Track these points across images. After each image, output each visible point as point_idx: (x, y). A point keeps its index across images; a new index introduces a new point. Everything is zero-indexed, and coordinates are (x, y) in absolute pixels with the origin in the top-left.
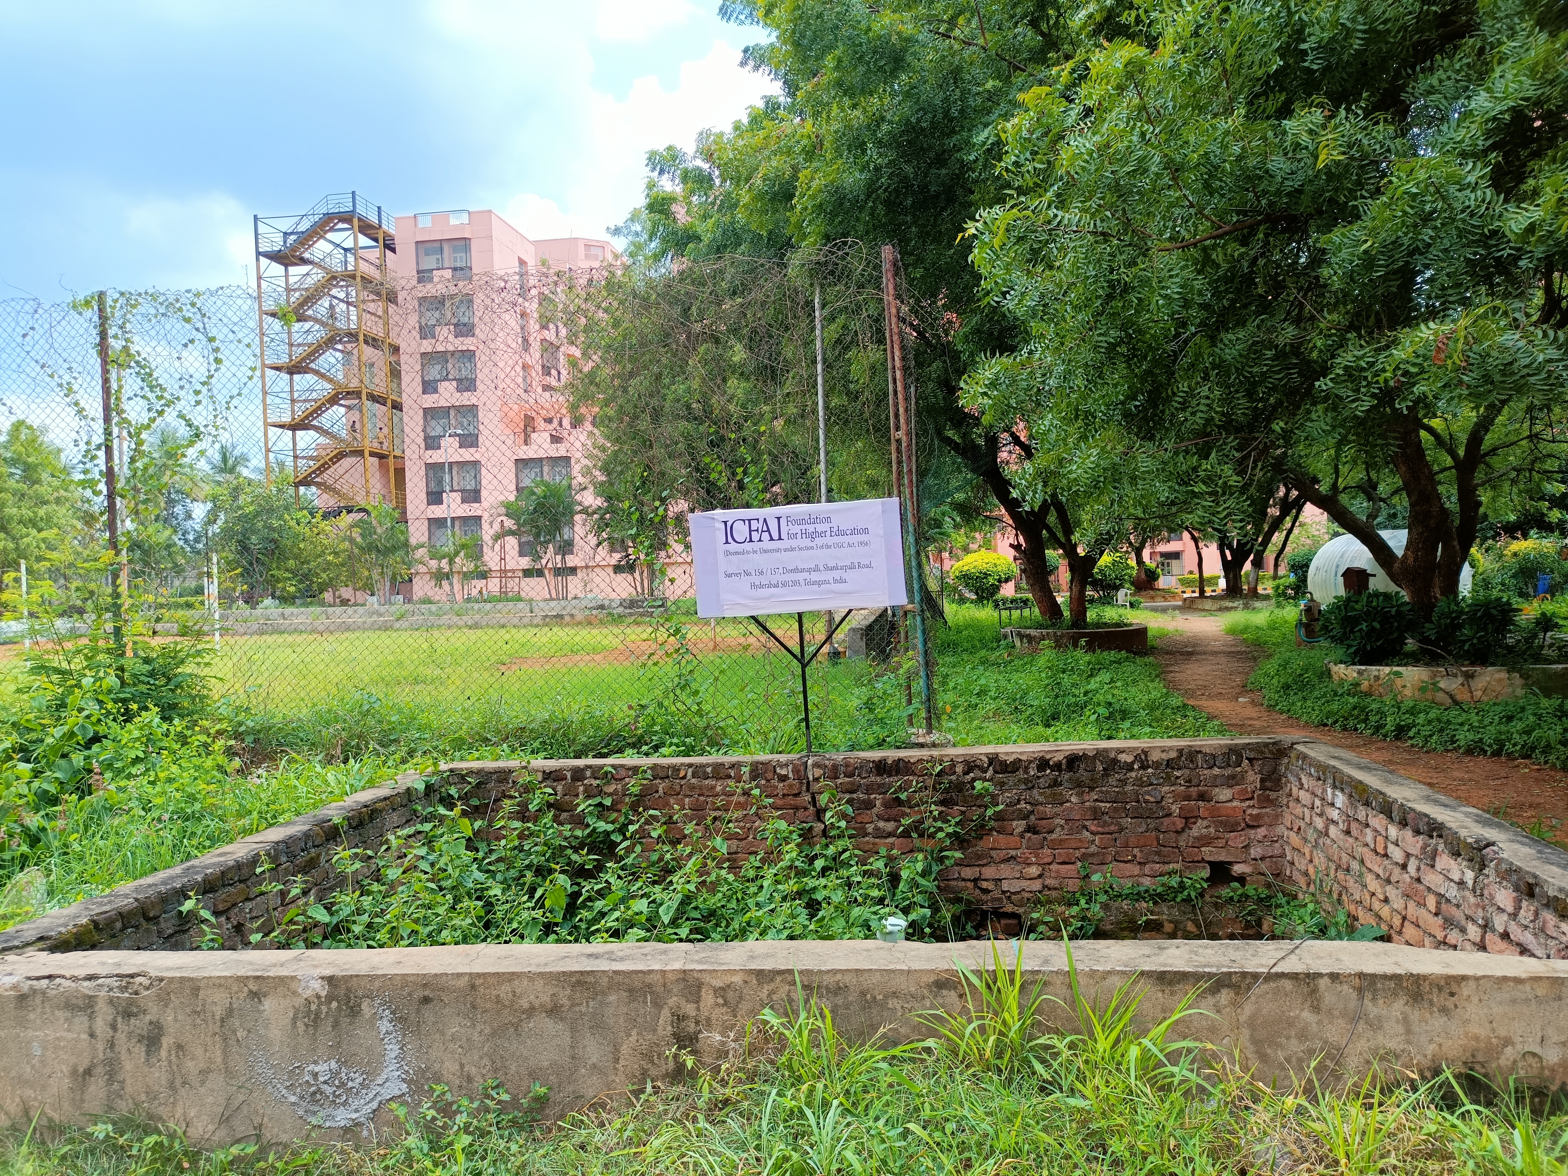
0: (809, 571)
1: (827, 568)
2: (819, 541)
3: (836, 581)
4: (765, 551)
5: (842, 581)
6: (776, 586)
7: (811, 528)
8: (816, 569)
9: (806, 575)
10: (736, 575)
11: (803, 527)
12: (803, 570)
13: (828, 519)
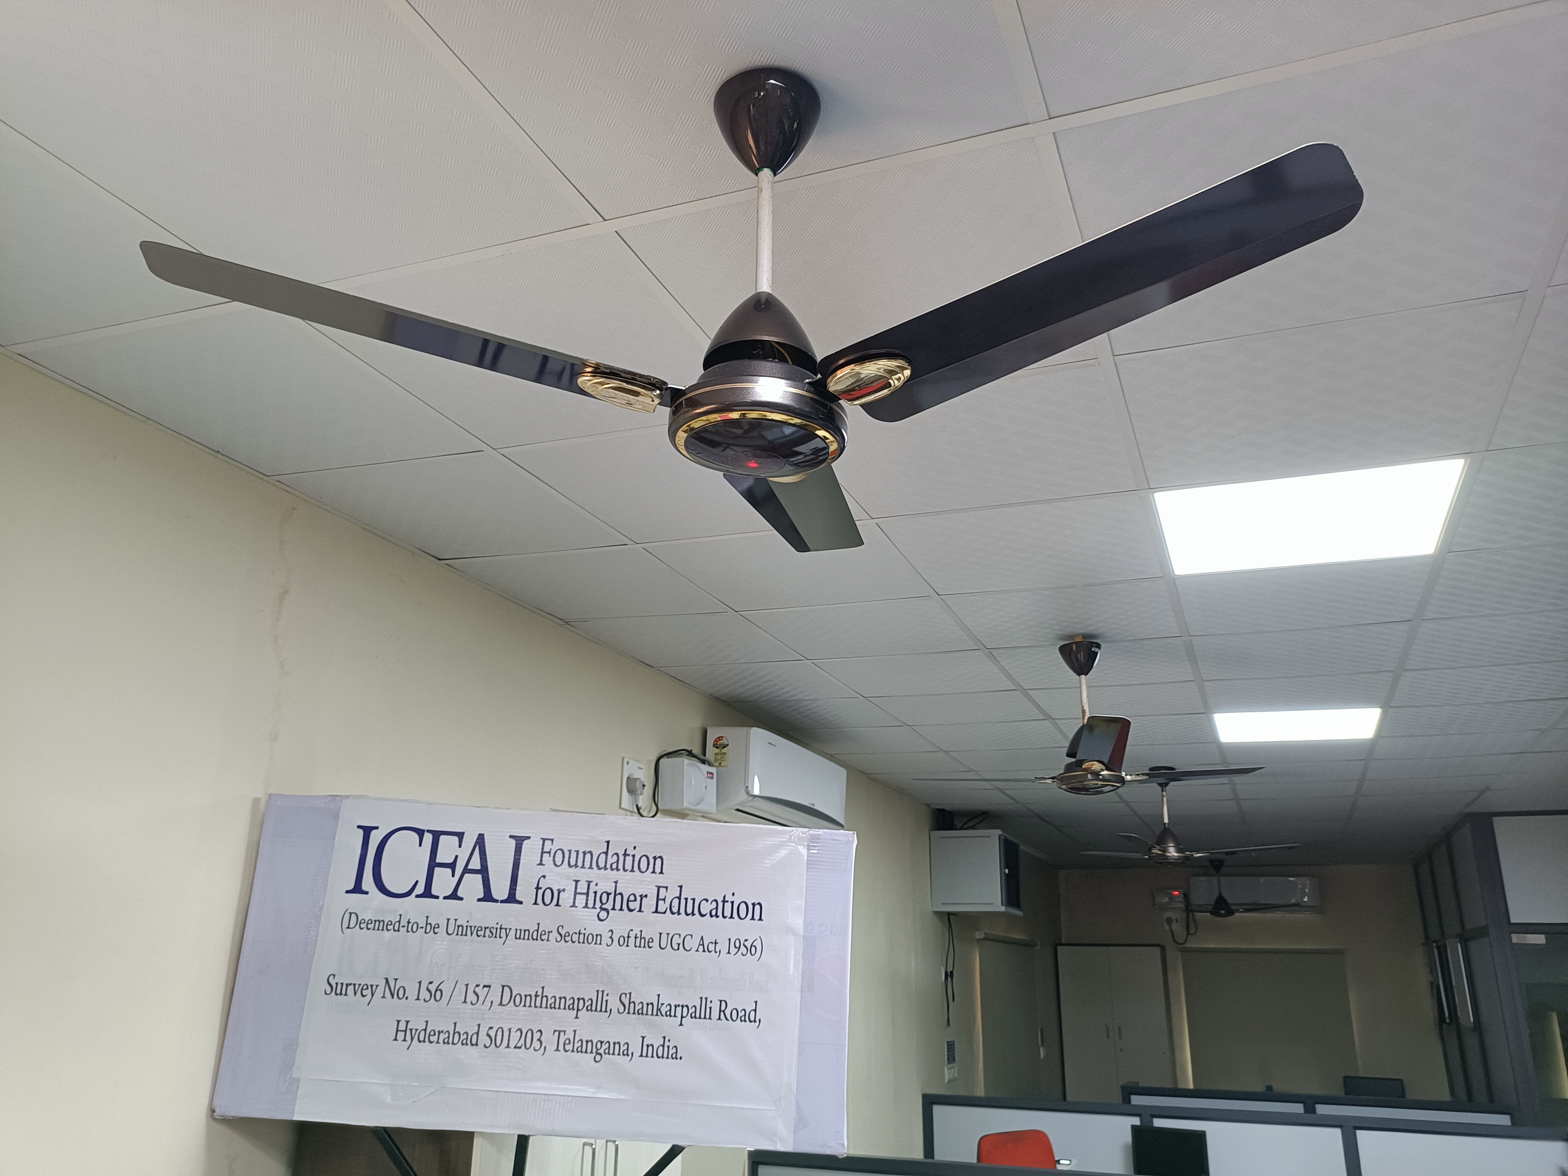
0: (575, 1005)
1: (629, 1006)
2: (621, 922)
3: (647, 1050)
4: (463, 930)
5: (666, 1052)
6: (470, 1041)
7: (604, 882)
8: (598, 1005)
9: (565, 1019)
10: (361, 990)
11: (583, 875)
12: (557, 1003)
13: (656, 864)
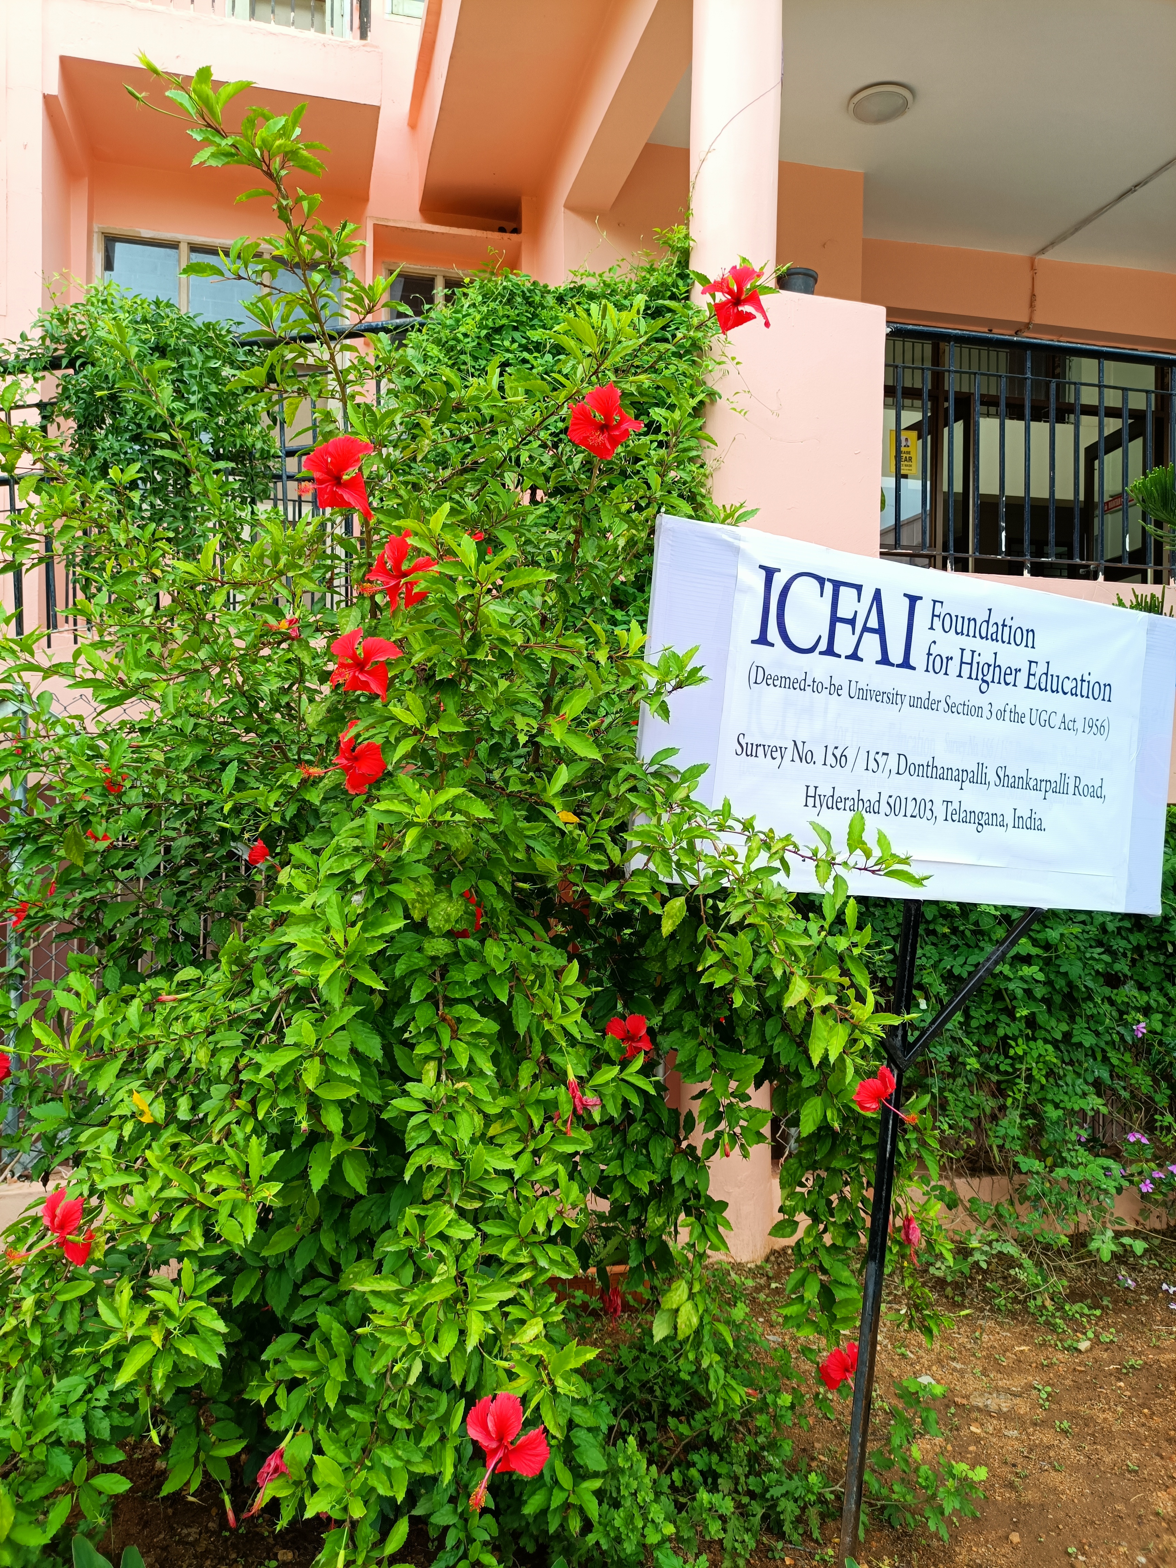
0: (960, 777)
1: (1006, 780)
2: (999, 695)
3: (1020, 823)
4: (864, 694)
5: (1033, 823)
6: (872, 809)
7: (986, 652)
8: (977, 777)
9: (948, 789)
10: (774, 752)
11: (969, 643)
12: (945, 774)
13: (1028, 632)
